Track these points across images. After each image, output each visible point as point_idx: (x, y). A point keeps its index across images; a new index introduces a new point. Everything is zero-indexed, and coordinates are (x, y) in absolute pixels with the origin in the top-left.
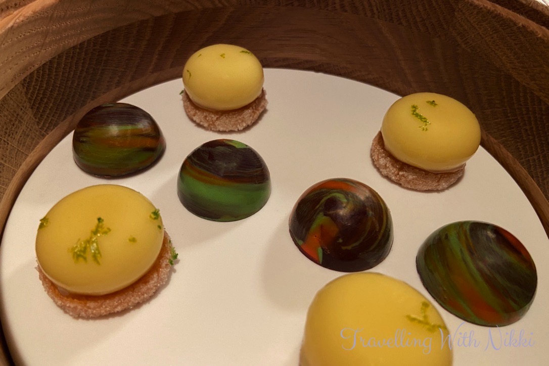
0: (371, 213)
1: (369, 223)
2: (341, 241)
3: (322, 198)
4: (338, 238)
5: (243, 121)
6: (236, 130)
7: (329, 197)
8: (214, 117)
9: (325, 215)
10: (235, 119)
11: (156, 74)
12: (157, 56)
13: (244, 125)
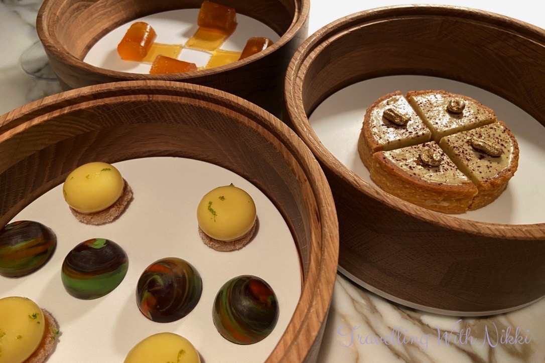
0: (176, 285)
1: (175, 293)
2: (158, 307)
3: (148, 280)
4: (156, 306)
5: (111, 216)
6: (107, 222)
7: (151, 278)
8: (90, 217)
9: (149, 291)
10: (104, 216)
11: (51, 182)
12: (48, 172)
13: (112, 218)
